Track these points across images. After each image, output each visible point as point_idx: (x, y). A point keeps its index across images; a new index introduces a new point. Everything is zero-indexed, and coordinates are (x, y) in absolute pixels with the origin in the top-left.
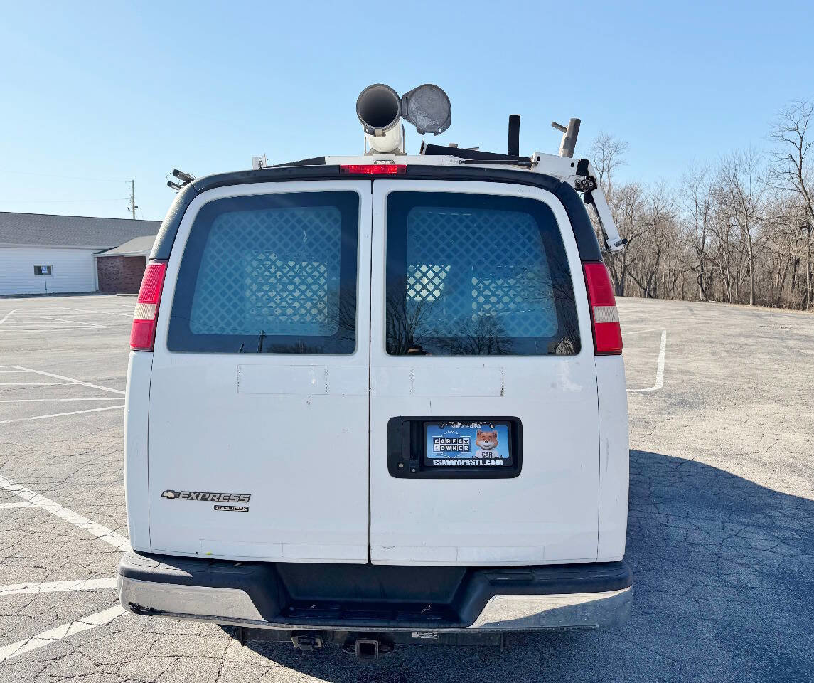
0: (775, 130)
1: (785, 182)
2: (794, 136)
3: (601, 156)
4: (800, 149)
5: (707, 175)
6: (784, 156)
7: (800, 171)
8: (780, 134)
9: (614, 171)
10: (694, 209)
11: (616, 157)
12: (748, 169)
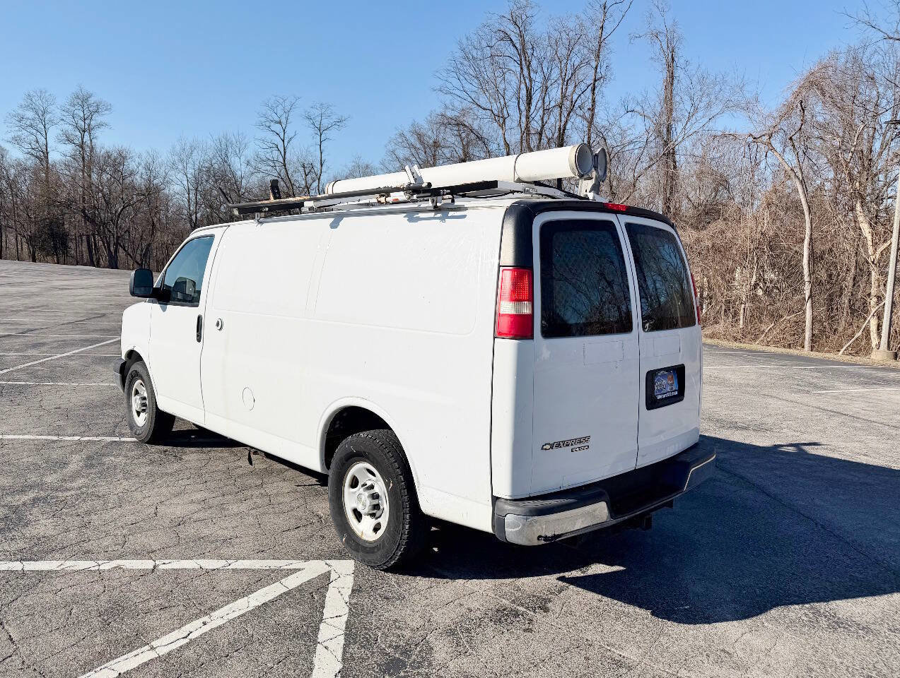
0: (263, 119)
1: (269, 168)
2: (277, 128)
3: (82, 115)
4: (283, 141)
5: (195, 151)
6: (271, 145)
7: (284, 161)
8: (268, 124)
9: (97, 133)
10: (185, 183)
11: (97, 119)
12: (238, 152)
